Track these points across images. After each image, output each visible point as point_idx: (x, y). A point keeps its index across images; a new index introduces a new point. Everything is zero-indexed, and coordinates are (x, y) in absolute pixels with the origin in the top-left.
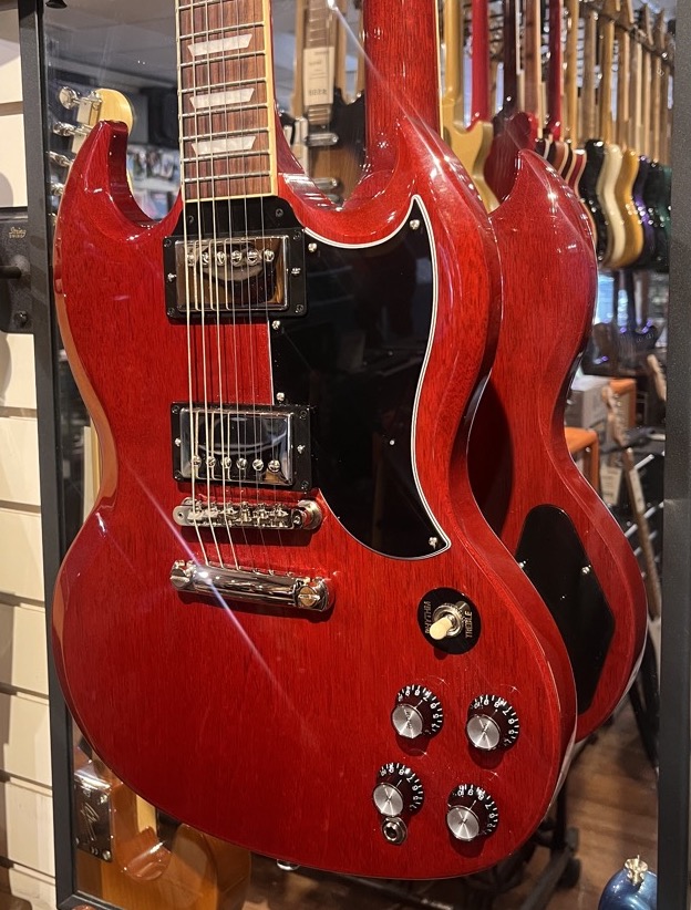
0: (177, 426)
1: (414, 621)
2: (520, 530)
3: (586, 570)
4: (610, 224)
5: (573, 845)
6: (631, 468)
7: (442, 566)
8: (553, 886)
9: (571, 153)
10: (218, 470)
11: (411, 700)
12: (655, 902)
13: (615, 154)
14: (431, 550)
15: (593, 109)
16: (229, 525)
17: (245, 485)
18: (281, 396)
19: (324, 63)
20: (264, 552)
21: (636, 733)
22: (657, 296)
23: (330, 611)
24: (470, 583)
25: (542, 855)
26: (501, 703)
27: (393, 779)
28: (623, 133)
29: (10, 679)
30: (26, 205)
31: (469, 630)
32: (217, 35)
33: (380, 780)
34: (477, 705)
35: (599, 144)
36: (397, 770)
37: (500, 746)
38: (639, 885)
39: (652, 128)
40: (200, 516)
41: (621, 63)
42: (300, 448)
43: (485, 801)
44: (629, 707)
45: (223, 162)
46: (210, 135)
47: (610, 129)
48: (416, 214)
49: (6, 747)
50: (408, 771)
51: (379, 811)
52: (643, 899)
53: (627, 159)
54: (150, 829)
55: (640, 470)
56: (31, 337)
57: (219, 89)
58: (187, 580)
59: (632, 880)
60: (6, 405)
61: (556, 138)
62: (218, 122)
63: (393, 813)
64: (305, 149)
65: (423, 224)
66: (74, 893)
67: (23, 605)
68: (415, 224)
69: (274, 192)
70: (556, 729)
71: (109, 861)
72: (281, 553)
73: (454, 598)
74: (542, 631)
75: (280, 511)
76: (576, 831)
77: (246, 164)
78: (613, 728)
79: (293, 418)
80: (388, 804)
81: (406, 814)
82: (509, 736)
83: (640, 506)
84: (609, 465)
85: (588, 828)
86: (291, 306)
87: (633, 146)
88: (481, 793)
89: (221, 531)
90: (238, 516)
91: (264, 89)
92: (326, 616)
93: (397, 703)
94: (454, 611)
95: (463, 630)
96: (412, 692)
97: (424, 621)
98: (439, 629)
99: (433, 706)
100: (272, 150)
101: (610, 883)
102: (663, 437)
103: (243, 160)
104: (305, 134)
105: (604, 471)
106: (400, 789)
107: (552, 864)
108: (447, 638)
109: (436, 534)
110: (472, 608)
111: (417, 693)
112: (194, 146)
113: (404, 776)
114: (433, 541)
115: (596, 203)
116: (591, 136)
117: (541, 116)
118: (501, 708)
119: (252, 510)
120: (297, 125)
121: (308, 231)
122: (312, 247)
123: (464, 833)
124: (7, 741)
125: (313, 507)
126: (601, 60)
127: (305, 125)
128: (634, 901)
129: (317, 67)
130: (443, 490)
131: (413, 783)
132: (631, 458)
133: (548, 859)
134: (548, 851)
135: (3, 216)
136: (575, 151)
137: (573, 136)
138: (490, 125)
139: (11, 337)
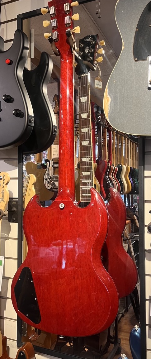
4: (123, 182)
6: (131, 244)
8: (115, 354)
9: (114, 168)
12: (140, 333)
13: (124, 167)
15: (119, 157)
19: (57, 148)
21: (134, 314)
22: (135, 197)
25: (112, 346)
28: (126, 162)
29: (7, 296)
30: (17, 197)
35: (121, 165)
38: (137, 330)
39: (133, 160)
41: (125, 145)
44: (132, 307)
47: (123, 161)
49: (5, 311)
53: (127, 168)
54: (34, 330)
55: (132, 244)
56: (17, 224)
60: (9, 237)
61: (111, 165)
64: (52, 168)
66: (21, 342)
71: (26, 337)
78: (128, 313)
83: (133, 254)
84: (125, 243)
85: (123, 339)
87: (129, 165)
102: (139, 236)
104: (52, 164)
105: (124, 245)
107: (114, 348)
115: (120, 179)
116: (119, 164)
117: (107, 160)
120: (50, 162)
124: (5, 310)
126: (121, 142)
127: (52, 162)
129: (55, 149)
132: (131, 242)
133: (113, 347)
134: (113, 345)
135: (11, 199)
136: (115, 168)
137: (115, 163)
138: (96, 164)
139: (11, 223)
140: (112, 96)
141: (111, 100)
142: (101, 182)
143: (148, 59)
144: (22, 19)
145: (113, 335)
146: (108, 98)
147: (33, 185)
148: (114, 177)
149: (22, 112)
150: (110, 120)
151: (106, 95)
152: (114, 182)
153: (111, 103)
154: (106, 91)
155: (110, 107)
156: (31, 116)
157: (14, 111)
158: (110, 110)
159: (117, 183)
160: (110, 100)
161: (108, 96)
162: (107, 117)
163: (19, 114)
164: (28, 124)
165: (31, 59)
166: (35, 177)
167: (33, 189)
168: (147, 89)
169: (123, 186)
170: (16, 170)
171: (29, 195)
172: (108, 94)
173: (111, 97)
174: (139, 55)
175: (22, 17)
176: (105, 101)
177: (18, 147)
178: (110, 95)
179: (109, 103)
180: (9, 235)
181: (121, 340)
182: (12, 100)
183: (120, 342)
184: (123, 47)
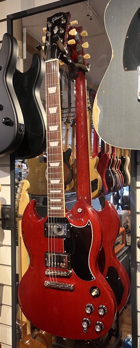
0: (46, 256)
1: (89, 292)
2: (107, 271)
3: (119, 278)
4: (127, 175)
5: (121, 336)
7: (94, 282)
8: (116, 346)
10: (54, 265)
11: (89, 306)
13: (128, 159)
14: (92, 280)
16: (56, 275)
17: (59, 268)
18: (65, 251)
20: (62, 279)
23: (74, 290)
24: (98, 285)
25: (113, 338)
26: (104, 306)
27: (85, 321)
29: (2, 302)
30: (10, 204)
31: (98, 293)
32: (55, 190)
33: (83, 321)
34: (100, 307)
35: (124, 157)
36: (86, 319)
37: (104, 314)
40: (50, 273)
42: (69, 261)
43: (102, 324)
45: (56, 211)
46: (54, 206)
47: (127, 152)
48: (89, 223)
50: (88, 319)
51: (83, 327)
52: (130, 342)
54: (29, 334)
56: (10, 231)
57: (55, 199)
58: (47, 285)
59: (129, 338)
60: (3, 244)
61: (114, 157)
62: (55, 204)
63: (86, 327)
65: (90, 224)
67: (5, 286)
68: (89, 225)
69: (65, 217)
70: (113, 311)
71: (21, 341)
72: (65, 280)
73: (95, 288)
74: (109, 291)
75: (65, 273)
76: (121, 332)
77: (60, 212)
79: (68, 256)
80: (85, 326)
81: (88, 327)
82: (105, 312)
86: (68, 236)
88: (101, 323)
89: (54, 276)
90: (57, 273)
91: (63, 200)
92: (73, 291)
93: (86, 307)
94: (96, 290)
95: (97, 293)
96: (89, 305)
97: (91, 292)
98: (94, 294)
99: (92, 307)
100: (64, 210)
101: (125, 339)
103: (60, 211)
106: (87, 323)
107: (115, 341)
108: (95, 295)
109: (93, 277)
110: (99, 290)
111: (90, 305)
112: (50, 207)
113: (88, 320)
114: (92, 278)
116: (122, 155)
117: (110, 152)
118: (104, 307)
119: (60, 272)
121: (71, 224)
122: (71, 226)
123: (98, 330)
125: (71, 271)
128: (129, 343)
130: (94, 269)
131: (89, 321)
133: (115, 339)
134: (115, 337)
135: (4, 206)
136: (118, 160)
137: (118, 155)
138: (98, 158)
139: (5, 231)
140: (102, 107)
141: (101, 112)
142: (103, 175)
143: (138, 69)
144: (12, 20)
145: (115, 329)
146: (97, 109)
147: (27, 190)
148: (117, 169)
149: (12, 121)
150: (99, 132)
151: (95, 106)
152: (117, 175)
153: (100, 114)
154: (96, 102)
155: (100, 118)
156: (21, 124)
157: (3, 119)
158: (100, 121)
159: (120, 175)
160: (99, 111)
161: (98, 107)
162: (96, 129)
163: (9, 122)
164: (17, 133)
165: (24, 60)
166: (28, 183)
167: (27, 195)
168: (137, 101)
169: (126, 178)
170: (8, 177)
171: (23, 201)
172: (98, 105)
173: (100, 108)
174: (129, 65)
175: (12, 17)
176: (94, 113)
177: (10, 154)
178: (99, 106)
179: (99, 114)
180: (3, 242)
181: (123, 332)
182: (2, 107)
183: (122, 335)
184: (113, 56)
